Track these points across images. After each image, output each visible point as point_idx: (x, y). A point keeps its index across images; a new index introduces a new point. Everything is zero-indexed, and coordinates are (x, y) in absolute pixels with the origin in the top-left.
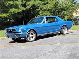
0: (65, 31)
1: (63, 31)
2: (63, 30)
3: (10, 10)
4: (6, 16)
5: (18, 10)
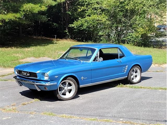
0: (136, 76)
1: (132, 77)
2: (132, 75)
3: (23, 7)
4: (14, 18)
5: (40, 8)
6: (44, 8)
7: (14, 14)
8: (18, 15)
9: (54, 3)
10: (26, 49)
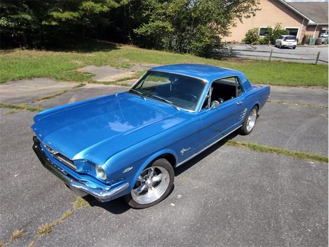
3: (82, 5)
4: (72, 18)
5: (102, 8)
6: (106, 9)
7: (71, 13)
8: (76, 14)
9: (117, 5)
10: (88, 55)
